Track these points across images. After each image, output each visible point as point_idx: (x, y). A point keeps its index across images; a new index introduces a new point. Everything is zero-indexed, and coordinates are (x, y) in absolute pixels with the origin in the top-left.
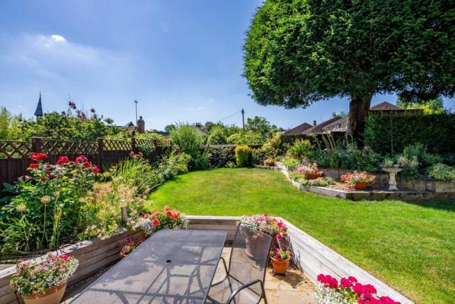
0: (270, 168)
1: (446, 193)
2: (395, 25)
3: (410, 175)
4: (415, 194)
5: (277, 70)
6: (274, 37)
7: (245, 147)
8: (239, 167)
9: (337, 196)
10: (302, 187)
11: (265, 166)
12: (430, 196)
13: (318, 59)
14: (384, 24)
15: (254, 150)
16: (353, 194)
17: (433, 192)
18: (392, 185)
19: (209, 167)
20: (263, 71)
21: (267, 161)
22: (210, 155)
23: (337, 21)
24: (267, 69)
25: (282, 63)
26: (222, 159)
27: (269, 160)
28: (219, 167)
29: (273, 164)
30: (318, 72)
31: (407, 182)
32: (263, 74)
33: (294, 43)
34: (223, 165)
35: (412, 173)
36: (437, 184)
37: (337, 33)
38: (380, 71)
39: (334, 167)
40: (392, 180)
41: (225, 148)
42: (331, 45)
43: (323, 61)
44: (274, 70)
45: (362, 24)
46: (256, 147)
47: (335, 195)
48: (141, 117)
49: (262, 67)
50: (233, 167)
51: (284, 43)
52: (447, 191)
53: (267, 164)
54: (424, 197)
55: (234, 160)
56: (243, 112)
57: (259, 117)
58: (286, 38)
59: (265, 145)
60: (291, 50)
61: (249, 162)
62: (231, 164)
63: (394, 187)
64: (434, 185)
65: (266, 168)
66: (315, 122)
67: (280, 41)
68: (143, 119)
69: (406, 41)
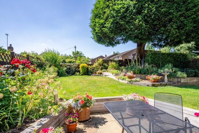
0: (100, 75)
1: (184, 83)
2: (170, 13)
3: (172, 76)
4: (175, 83)
5: (114, 26)
6: (114, 10)
7: (85, 65)
8: (82, 75)
9: (147, 85)
10: (129, 82)
11: (97, 74)
12: (180, 84)
13: (138, 23)
14: (166, 12)
15: (90, 66)
16: (154, 84)
17: (180, 82)
18: (166, 80)
19: (65, 75)
20: (105, 25)
21: (98, 72)
22: (65, 68)
23: (148, 7)
24: (108, 25)
25: (117, 23)
26: (72, 71)
27: (99, 71)
28: (71, 75)
29: (101, 74)
30: (136, 29)
31: (170, 79)
32: (105, 27)
33: (126, 14)
34: (73, 74)
35: (172, 75)
36: (182, 79)
37: (148, 12)
38: (162, 32)
39: (137, 73)
40: (166, 78)
41: (74, 65)
42: (144, 17)
43: (141, 24)
44: (112, 25)
45: (158, 10)
46: (91, 65)
47: (146, 85)
48: (11, 45)
49: (105, 23)
50: (79, 75)
51: (120, 13)
52: (184, 82)
53: (99, 73)
54: (178, 84)
55: (79, 71)
56: (75, 47)
57: (79, 51)
58: (121, 11)
59: (95, 64)
60: (123, 17)
61: (87, 72)
62: (78, 73)
63: (167, 81)
64: (181, 79)
65: (98, 75)
66: (106, 55)
67: (118, 12)
68: (12, 46)
69: (173, 21)
